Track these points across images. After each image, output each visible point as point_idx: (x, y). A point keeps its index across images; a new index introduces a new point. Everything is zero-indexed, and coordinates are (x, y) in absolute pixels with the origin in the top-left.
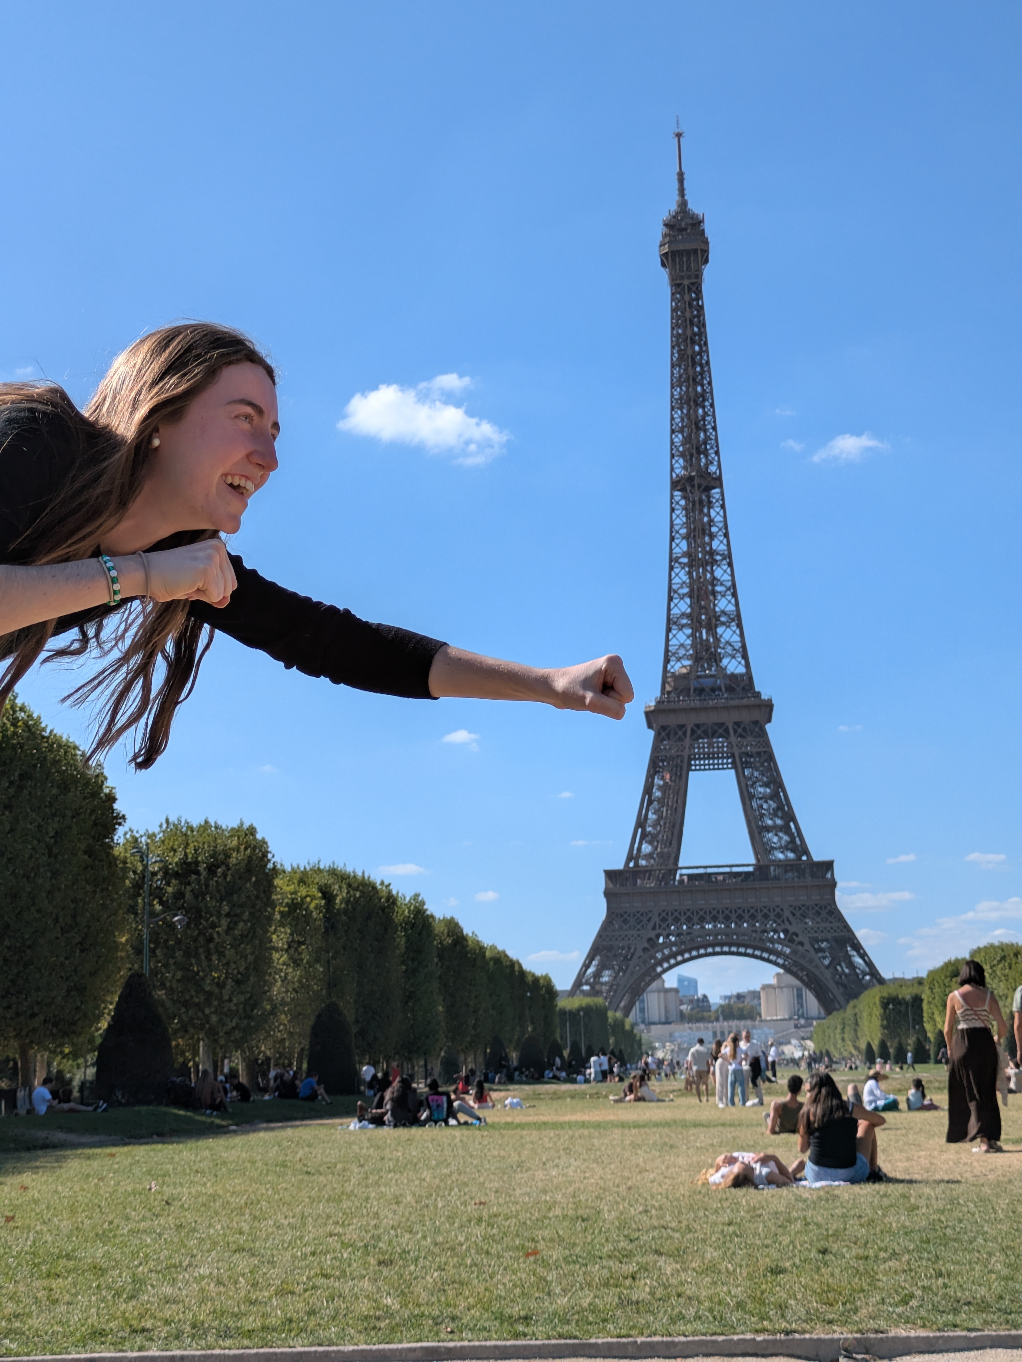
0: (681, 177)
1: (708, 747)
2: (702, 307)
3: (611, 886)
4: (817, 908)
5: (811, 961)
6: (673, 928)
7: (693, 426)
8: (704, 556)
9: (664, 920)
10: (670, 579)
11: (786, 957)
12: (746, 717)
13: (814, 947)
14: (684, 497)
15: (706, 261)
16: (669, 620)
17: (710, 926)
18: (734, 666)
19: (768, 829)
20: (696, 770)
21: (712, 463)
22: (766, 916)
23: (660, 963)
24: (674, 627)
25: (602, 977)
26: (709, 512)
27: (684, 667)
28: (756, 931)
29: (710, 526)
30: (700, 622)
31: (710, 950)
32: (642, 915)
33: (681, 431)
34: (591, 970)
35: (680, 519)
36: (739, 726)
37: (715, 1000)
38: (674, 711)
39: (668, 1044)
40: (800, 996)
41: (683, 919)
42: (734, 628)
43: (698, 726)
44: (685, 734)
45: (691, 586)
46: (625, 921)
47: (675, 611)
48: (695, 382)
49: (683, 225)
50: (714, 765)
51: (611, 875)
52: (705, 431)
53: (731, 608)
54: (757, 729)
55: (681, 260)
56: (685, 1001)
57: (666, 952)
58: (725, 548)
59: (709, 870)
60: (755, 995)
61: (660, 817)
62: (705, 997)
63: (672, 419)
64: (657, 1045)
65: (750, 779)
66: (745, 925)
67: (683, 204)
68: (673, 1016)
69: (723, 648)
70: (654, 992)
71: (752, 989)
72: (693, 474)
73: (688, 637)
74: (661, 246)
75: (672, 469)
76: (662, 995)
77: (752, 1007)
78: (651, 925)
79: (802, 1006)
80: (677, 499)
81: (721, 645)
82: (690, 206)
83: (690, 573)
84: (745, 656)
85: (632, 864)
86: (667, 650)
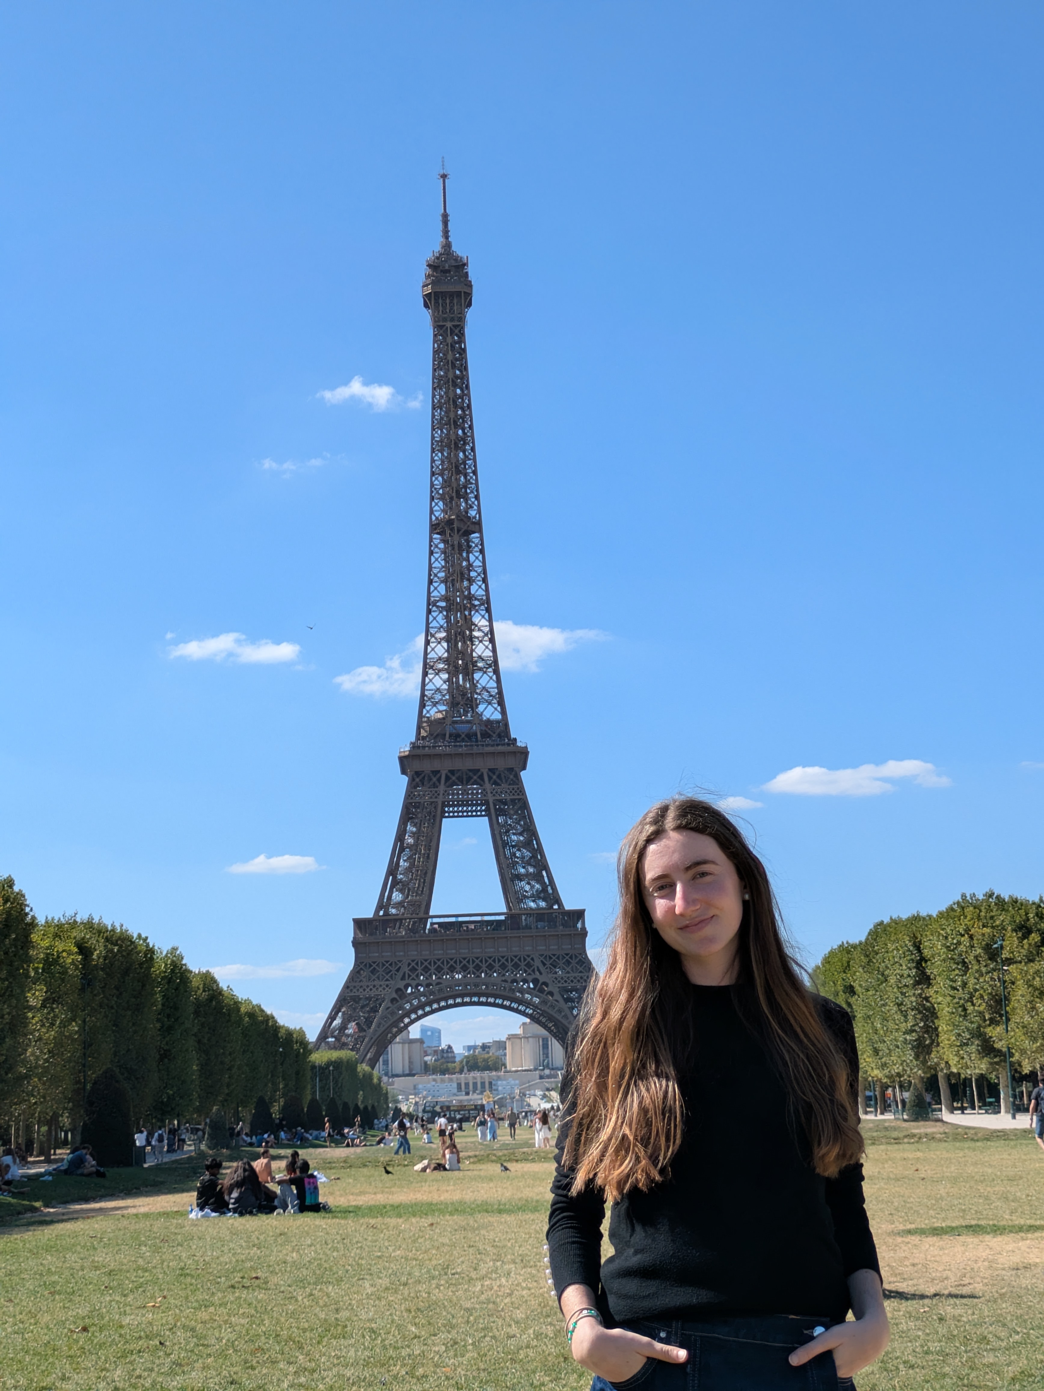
0: (445, 219)
1: (462, 794)
2: (464, 350)
3: (360, 935)
4: (567, 957)
5: (560, 1011)
6: (422, 978)
7: (454, 469)
8: (462, 600)
9: (413, 970)
10: (428, 623)
11: (535, 1007)
12: (501, 764)
13: (563, 996)
14: (443, 541)
15: (469, 305)
16: (425, 664)
17: (460, 976)
18: (490, 712)
19: (519, 877)
20: (449, 817)
21: (471, 507)
22: (516, 966)
23: (407, 1014)
24: (430, 671)
25: (347, 1028)
26: (468, 557)
27: (441, 712)
28: (505, 981)
29: (469, 571)
30: (456, 667)
31: (459, 1000)
32: (391, 965)
33: (442, 474)
34: (337, 1022)
35: (439, 562)
36: (494, 773)
37: (459, 1050)
38: (429, 756)
39: (411, 1097)
40: (545, 1046)
41: (433, 969)
42: (491, 674)
43: (452, 772)
44: (439, 780)
45: (448, 631)
46: (373, 972)
47: (432, 655)
48: (456, 426)
49: (447, 268)
50: (467, 812)
51: (360, 924)
52: (466, 475)
53: (488, 653)
54: (511, 777)
55: (444, 301)
56: (429, 1052)
57: (415, 1002)
58: (484, 593)
59: (460, 919)
60: (501, 1045)
61: (412, 865)
62: (450, 1047)
63: (433, 461)
64: (400, 1097)
65: (503, 826)
66: (495, 974)
67: (447, 246)
68: (418, 1067)
69: (480, 694)
70: (399, 1043)
71: (498, 1040)
72: (453, 517)
73: (445, 682)
74: (424, 286)
75: (432, 512)
76: (407, 1045)
77: (497, 1058)
78: (400, 974)
79: (547, 1057)
80: (436, 542)
81: (478, 691)
82: (454, 248)
83: (447, 618)
84: (501, 703)
85: (381, 913)
86: (423, 695)
